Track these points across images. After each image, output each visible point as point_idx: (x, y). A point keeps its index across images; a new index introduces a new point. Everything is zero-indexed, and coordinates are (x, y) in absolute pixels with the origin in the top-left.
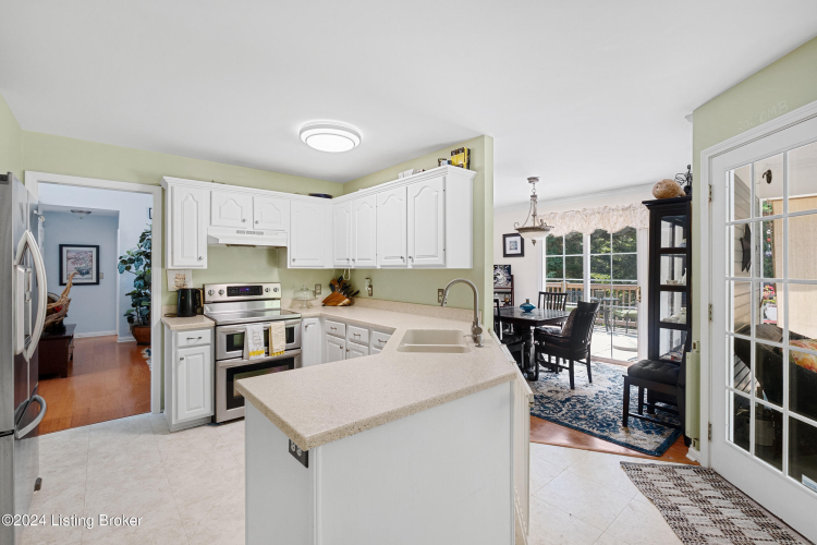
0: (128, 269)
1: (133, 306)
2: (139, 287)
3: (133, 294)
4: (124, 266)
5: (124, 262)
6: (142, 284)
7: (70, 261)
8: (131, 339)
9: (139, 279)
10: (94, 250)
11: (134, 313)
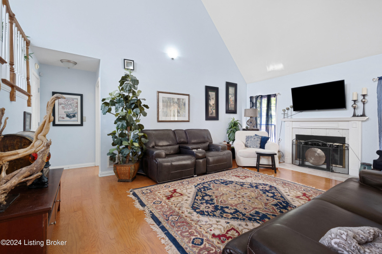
0: (109, 110)
1: (114, 144)
2: (122, 128)
3: (113, 134)
4: (107, 108)
5: (106, 104)
6: (125, 124)
7: (60, 107)
8: (111, 173)
9: (119, 120)
10: (79, 97)
11: (116, 152)
